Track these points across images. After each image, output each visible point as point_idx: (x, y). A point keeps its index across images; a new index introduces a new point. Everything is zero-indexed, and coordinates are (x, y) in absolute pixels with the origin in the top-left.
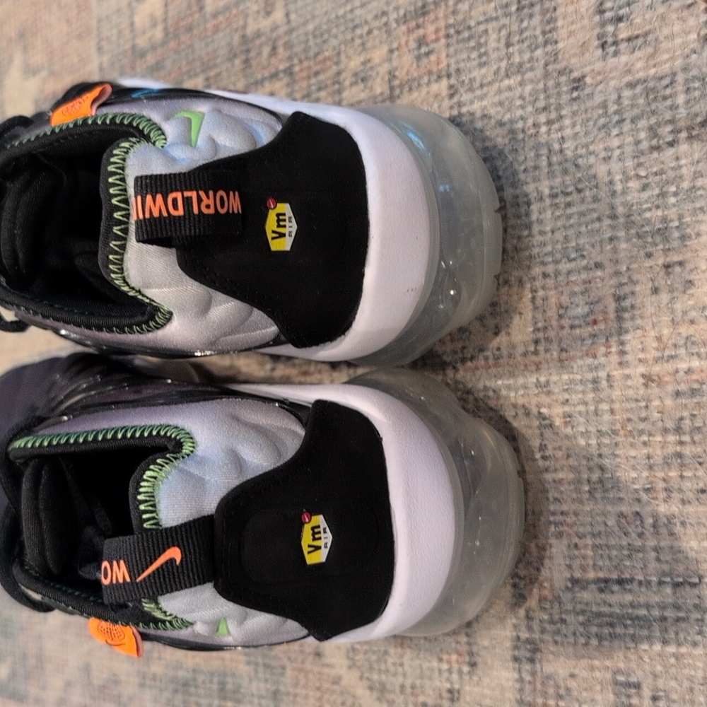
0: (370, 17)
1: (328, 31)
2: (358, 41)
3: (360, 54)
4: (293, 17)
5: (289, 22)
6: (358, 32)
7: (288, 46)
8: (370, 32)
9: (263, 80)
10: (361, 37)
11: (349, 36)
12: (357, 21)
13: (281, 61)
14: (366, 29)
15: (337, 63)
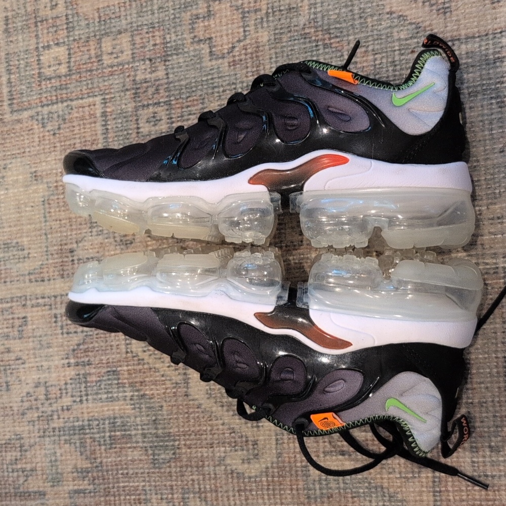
0: (224, 84)
1: (196, 87)
2: (216, 95)
3: (217, 101)
4: (171, 76)
5: (168, 78)
6: (216, 90)
7: (167, 90)
8: (224, 91)
9: (148, 105)
10: (218, 92)
11: (210, 91)
12: (216, 84)
13: (162, 97)
14: (221, 89)
15: (202, 103)
